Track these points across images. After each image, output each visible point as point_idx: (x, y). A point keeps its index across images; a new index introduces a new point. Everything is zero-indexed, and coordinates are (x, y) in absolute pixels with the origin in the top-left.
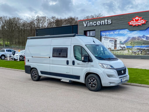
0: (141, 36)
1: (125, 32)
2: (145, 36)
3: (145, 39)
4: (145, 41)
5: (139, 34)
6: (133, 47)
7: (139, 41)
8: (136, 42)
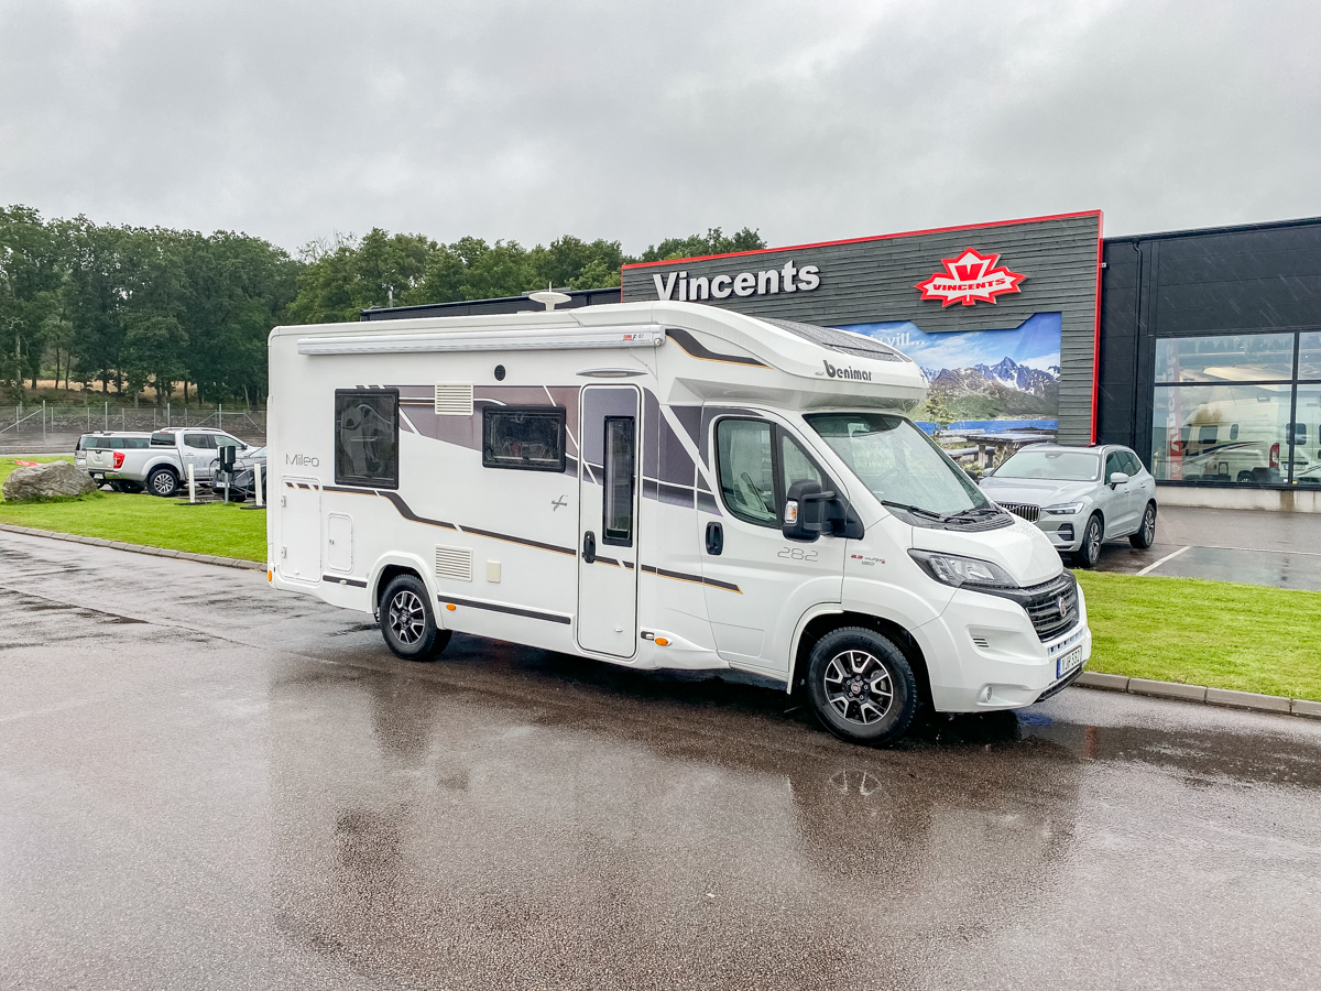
0: (992, 362)
1: (901, 337)
2: (1013, 364)
3: (1011, 384)
4: (1015, 394)
5: (977, 350)
6: (944, 425)
7: (979, 393)
8: (960, 401)
